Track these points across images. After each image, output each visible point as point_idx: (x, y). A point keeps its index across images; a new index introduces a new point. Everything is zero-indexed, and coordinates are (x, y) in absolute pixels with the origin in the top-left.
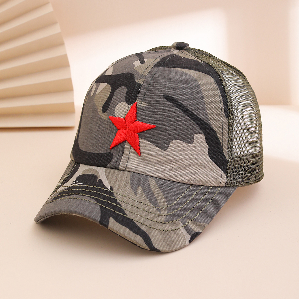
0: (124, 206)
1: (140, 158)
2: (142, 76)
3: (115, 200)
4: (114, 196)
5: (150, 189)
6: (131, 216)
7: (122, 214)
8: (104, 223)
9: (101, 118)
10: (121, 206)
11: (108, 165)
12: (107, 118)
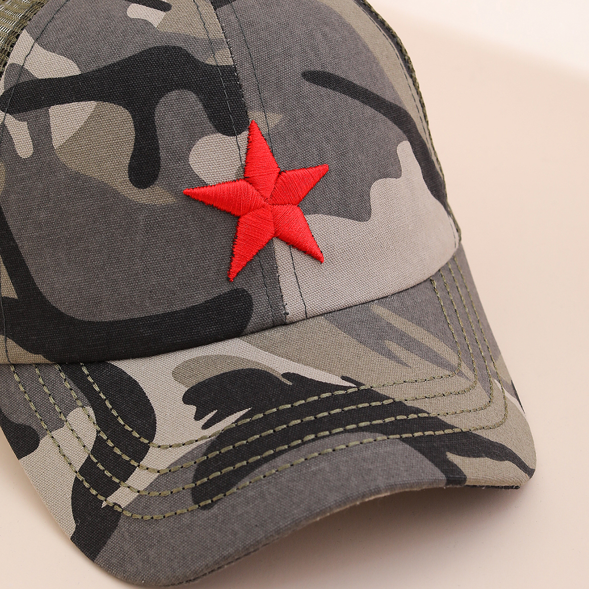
0: (432, 409)
1: (325, 266)
2: (212, 46)
3: (399, 407)
4: (389, 397)
5: (403, 334)
6: (463, 424)
7: (450, 431)
8: (455, 477)
9: (142, 207)
10: (425, 412)
11: (250, 327)
12: (170, 200)
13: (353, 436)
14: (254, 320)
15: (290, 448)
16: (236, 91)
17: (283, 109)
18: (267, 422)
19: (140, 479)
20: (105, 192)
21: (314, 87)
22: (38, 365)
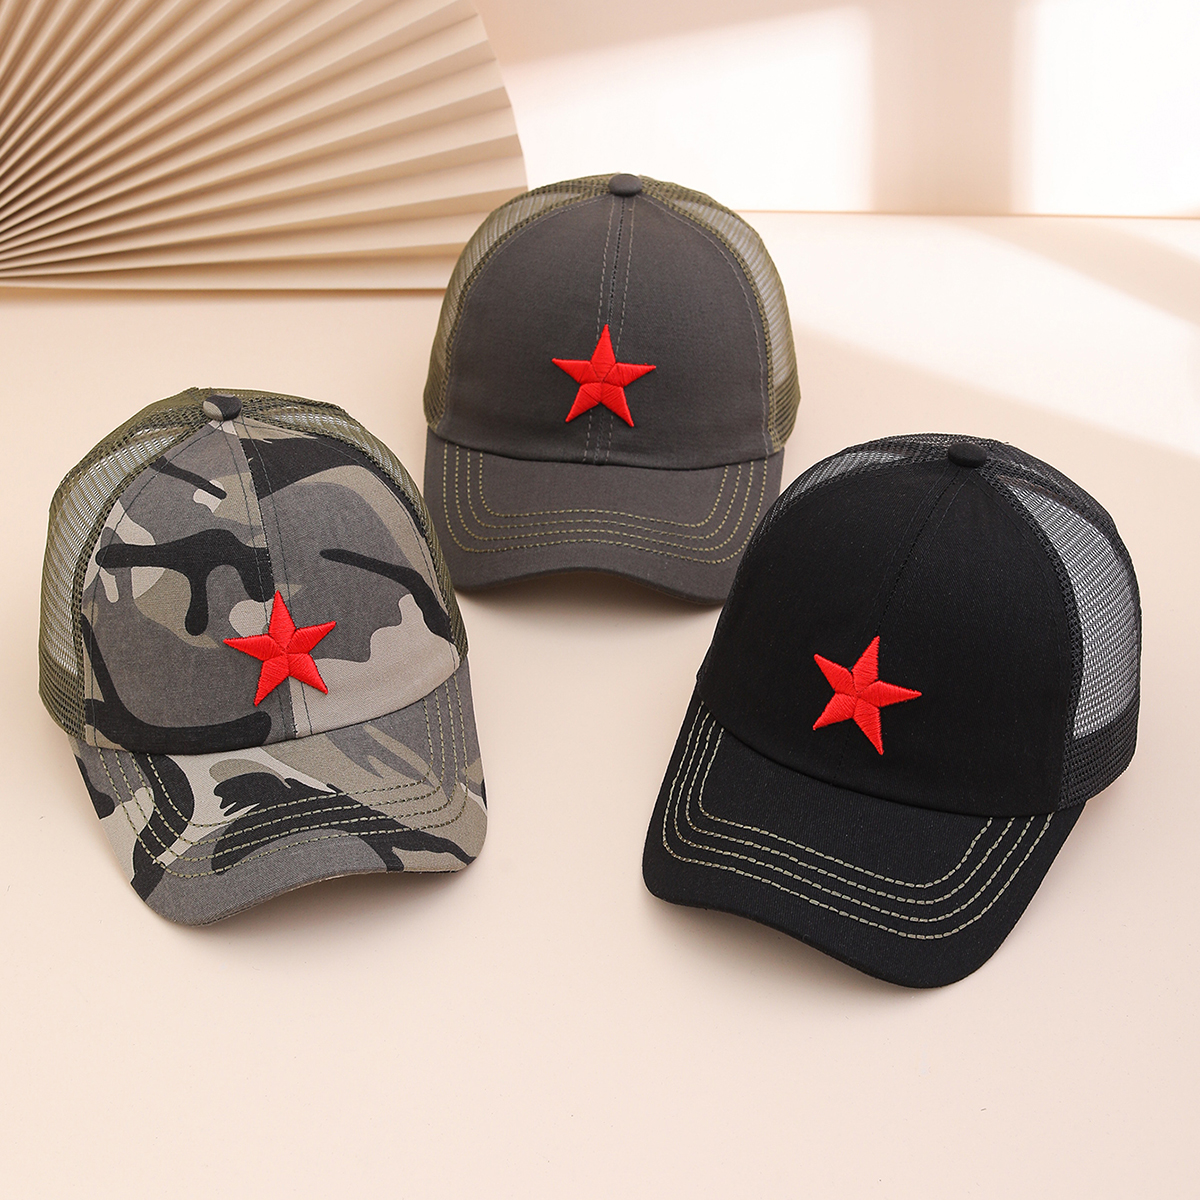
0: (390, 812)
1: (328, 696)
2: (252, 531)
3: (365, 811)
4: (358, 803)
5: (384, 750)
6: (412, 824)
7: (400, 830)
8: (394, 865)
9: (195, 649)
10: (383, 814)
11: (269, 738)
12: (215, 645)
13: (325, 832)
14: (271, 735)
15: (280, 837)
16: (267, 568)
17: (303, 580)
18: (268, 816)
19: (179, 847)
20: (168, 635)
21: (329, 562)
22: (117, 751)
